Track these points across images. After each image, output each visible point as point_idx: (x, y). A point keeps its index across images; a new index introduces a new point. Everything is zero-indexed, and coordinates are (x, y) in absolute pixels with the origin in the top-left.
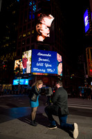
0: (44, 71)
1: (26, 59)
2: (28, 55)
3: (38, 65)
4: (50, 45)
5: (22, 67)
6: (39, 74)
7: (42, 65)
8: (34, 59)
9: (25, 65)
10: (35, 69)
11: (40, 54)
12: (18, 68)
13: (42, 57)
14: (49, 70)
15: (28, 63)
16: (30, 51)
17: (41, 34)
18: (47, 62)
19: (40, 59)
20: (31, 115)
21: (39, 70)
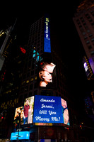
0: (48, 120)
1: (28, 107)
2: (30, 102)
3: (41, 112)
4: (54, 90)
5: (23, 116)
7: (45, 112)
8: (37, 106)
10: (38, 118)
11: (43, 100)
13: (45, 104)
14: (54, 119)
16: (33, 97)
17: (44, 80)
18: (50, 109)
19: (43, 106)
21: (42, 119)
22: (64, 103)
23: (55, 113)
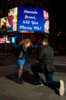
0: (31, 29)
1: (12, 17)
2: (14, 12)
3: (24, 22)
5: (8, 25)
6: (25, 32)
7: (28, 22)
8: (21, 17)
9: (11, 23)
10: (21, 27)
11: (26, 12)
12: (4, 27)
14: (36, 28)
15: (14, 20)
16: (17, 8)
18: (33, 20)
19: (26, 17)
20: (18, 73)
21: (25, 28)
22: (46, 15)
23: (37, 23)
